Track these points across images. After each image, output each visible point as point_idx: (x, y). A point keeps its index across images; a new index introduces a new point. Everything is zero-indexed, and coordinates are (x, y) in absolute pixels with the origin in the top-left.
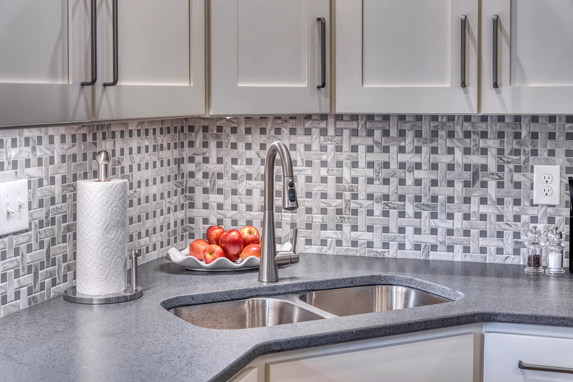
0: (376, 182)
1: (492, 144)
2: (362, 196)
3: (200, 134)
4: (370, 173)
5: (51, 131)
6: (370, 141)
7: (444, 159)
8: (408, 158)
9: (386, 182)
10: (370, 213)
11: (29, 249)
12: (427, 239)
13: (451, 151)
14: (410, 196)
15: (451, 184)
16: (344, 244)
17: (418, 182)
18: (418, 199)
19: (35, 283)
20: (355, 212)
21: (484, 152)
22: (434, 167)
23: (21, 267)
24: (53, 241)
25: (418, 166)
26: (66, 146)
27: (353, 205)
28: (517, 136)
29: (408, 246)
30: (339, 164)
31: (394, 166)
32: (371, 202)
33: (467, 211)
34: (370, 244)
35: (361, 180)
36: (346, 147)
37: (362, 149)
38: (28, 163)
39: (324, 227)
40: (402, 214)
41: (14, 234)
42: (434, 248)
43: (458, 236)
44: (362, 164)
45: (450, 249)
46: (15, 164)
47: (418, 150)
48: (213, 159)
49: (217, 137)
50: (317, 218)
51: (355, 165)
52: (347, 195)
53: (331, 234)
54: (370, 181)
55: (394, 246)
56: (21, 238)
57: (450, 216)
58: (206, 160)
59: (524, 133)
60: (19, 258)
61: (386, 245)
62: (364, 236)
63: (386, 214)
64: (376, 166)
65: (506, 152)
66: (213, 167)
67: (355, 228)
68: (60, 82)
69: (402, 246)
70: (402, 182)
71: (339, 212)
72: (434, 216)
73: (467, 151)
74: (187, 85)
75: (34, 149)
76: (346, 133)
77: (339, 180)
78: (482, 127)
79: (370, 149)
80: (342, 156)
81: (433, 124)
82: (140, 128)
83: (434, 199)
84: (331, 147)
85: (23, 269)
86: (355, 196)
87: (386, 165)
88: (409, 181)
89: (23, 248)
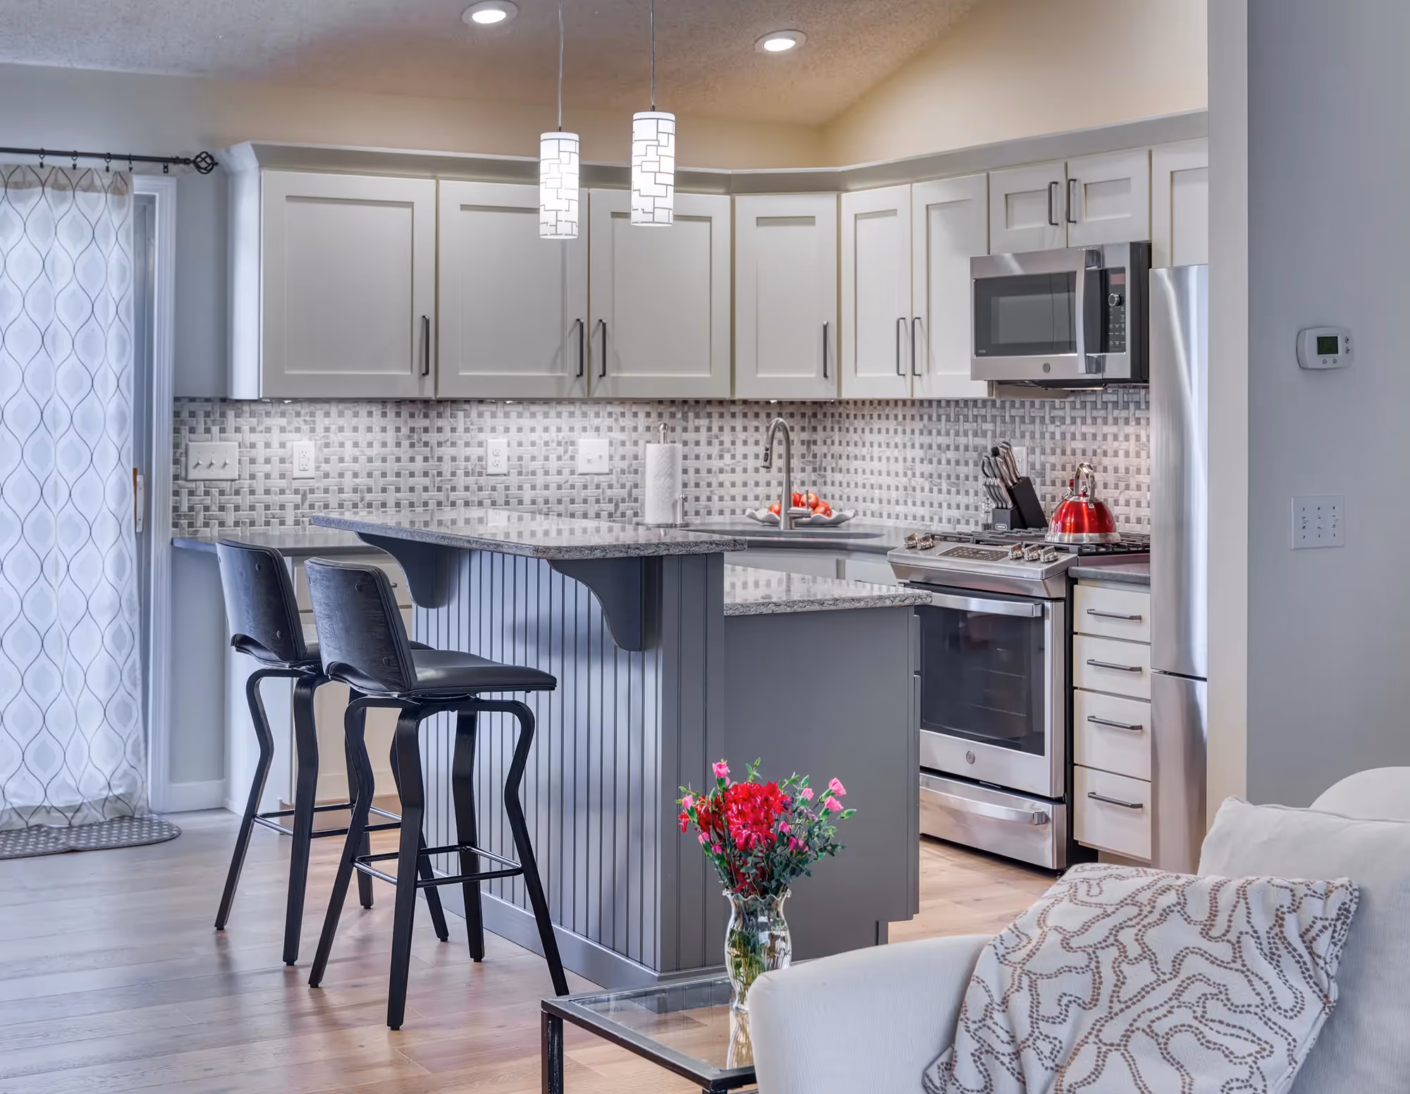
0: (925, 462)
1: (989, 426)
2: (918, 474)
3: (830, 419)
4: (921, 453)
5: (634, 408)
6: (921, 425)
7: (962, 440)
8: (942, 440)
9: (931, 462)
10: (923, 490)
11: (610, 487)
12: (955, 513)
13: (966, 434)
14: (944, 474)
15: (967, 463)
16: (909, 518)
17: (948, 462)
18: (949, 477)
19: (616, 511)
20: (914, 489)
21: (984, 434)
22: (957, 448)
23: (601, 498)
24: (636, 486)
25: (948, 447)
26: (651, 420)
27: (913, 484)
28: (1003, 422)
29: (944, 520)
30: (905, 446)
31: (935, 447)
32: (922, 479)
33: (976, 487)
34: (923, 518)
35: (917, 460)
36: (908, 431)
37: (917, 432)
38: (610, 429)
39: (897, 502)
40: (940, 491)
41: (596, 474)
42: (958, 521)
43: (972, 511)
44: (917, 446)
45: (967, 523)
46: (597, 429)
47: (948, 434)
48: (837, 442)
49: (839, 422)
50: (894, 494)
51: (913, 446)
52: (909, 473)
53: (900, 509)
54: (922, 461)
55: (936, 518)
56: (602, 478)
57: (967, 493)
58: (833, 443)
59: (1007, 418)
60: (601, 491)
61: (932, 519)
62: (920, 511)
63: (931, 491)
64: (925, 448)
65: (998, 435)
66: (836, 449)
67: (914, 504)
68: (559, 374)
69: (940, 520)
70: (939, 462)
71: (905, 489)
72: (958, 493)
73: (975, 434)
74: (708, 375)
75: (616, 420)
76: (908, 417)
77: (905, 460)
78: (983, 412)
79: (921, 433)
80: (906, 439)
81: (957, 409)
82: (746, 411)
83: (958, 477)
84: (900, 429)
85: (604, 499)
86: (914, 475)
87: (930, 447)
88: (944, 461)
89: (604, 485)
